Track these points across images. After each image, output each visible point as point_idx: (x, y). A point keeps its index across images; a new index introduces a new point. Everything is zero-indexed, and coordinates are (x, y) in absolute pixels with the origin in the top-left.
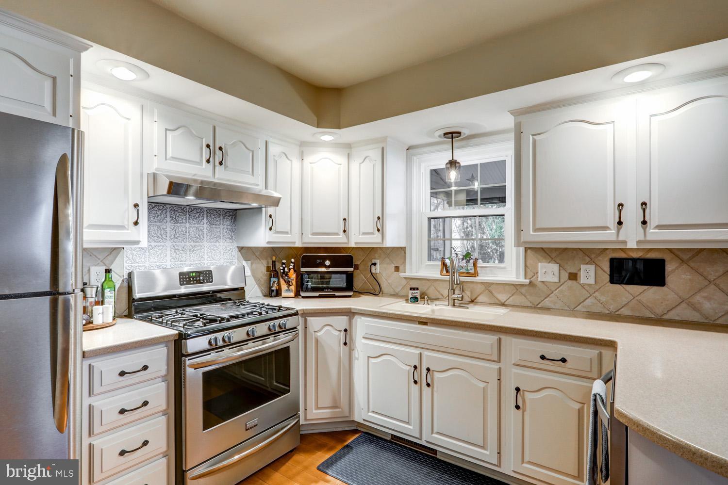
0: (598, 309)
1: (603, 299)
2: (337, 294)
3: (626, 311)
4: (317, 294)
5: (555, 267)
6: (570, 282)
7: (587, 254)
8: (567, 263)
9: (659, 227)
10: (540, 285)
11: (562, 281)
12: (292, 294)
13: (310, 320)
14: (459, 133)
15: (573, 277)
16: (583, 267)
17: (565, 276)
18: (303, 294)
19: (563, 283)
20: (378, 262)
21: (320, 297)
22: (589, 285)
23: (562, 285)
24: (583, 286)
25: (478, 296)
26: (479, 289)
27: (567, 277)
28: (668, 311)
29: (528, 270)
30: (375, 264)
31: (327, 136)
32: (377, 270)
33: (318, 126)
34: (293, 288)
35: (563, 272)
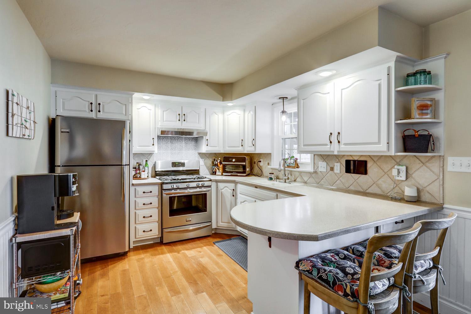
0: (341, 186)
1: (343, 181)
2: (239, 174)
3: (352, 188)
4: (230, 174)
5: (324, 164)
6: (331, 172)
7: (337, 157)
8: (330, 162)
9: (345, 144)
10: (319, 173)
11: (328, 171)
12: (220, 174)
13: (219, 184)
14: (287, 98)
15: (332, 169)
16: (336, 164)
17: (329, 168)
18: (224, 174)
19: (328, 172)
20: (262, 160)
21: (231, 175)
22: (338, 173)
23: (328, 173)
24: (335, 174)
25: (297, 178)
26: (297, 174)
27: (330, 170)
28: (368, 188)
29: (315, 165)
30: (260, 161)
31: (230, 104)
32: (261, 164)
33: (223, 101)
34: (221, 171)
35: (328, 166)
